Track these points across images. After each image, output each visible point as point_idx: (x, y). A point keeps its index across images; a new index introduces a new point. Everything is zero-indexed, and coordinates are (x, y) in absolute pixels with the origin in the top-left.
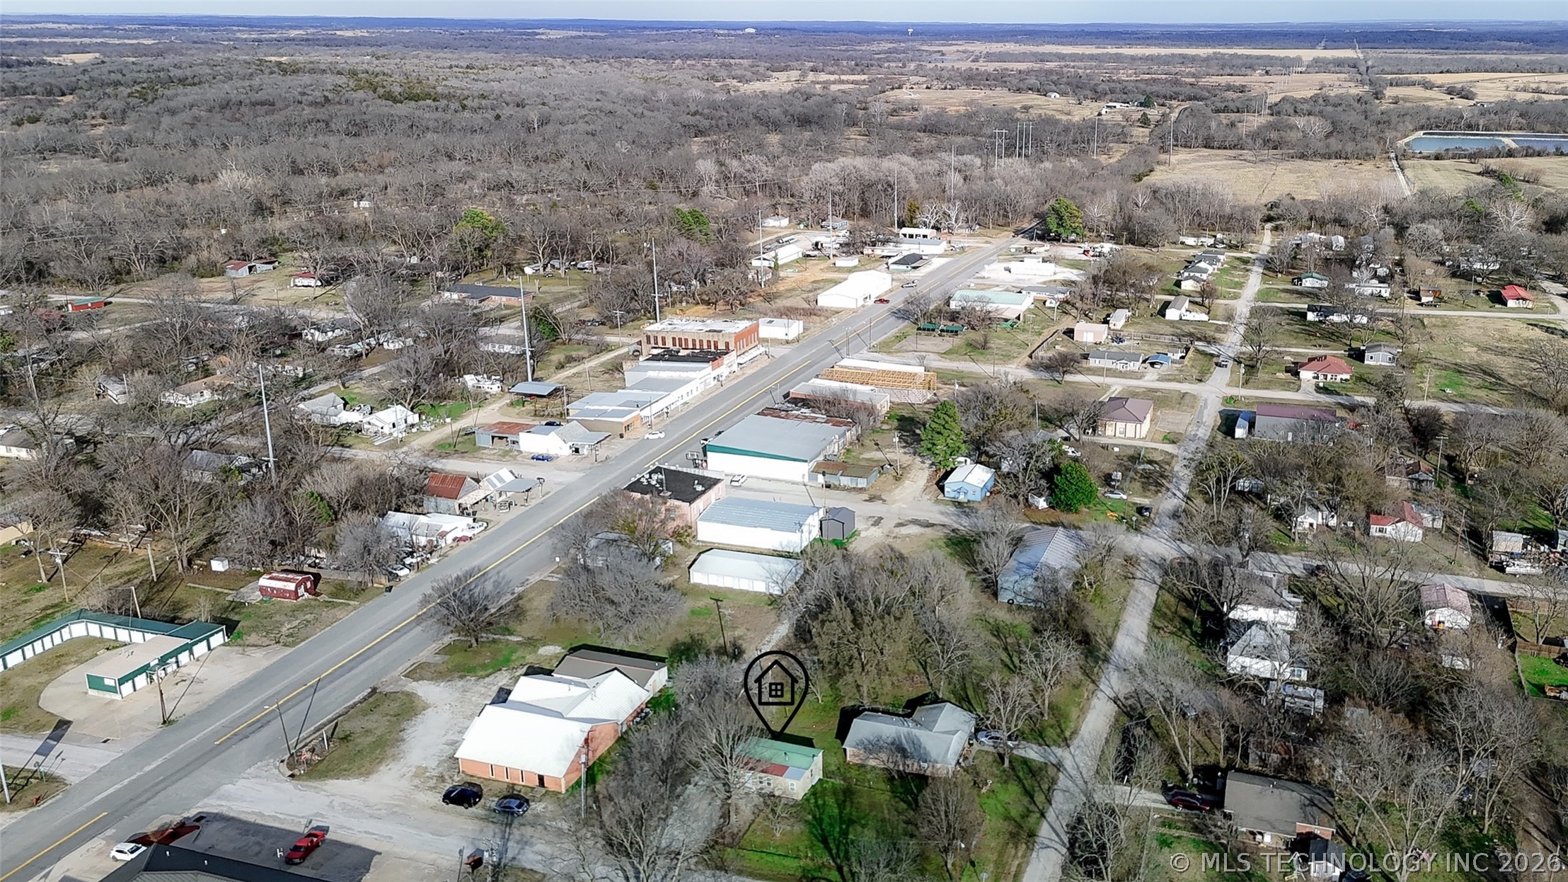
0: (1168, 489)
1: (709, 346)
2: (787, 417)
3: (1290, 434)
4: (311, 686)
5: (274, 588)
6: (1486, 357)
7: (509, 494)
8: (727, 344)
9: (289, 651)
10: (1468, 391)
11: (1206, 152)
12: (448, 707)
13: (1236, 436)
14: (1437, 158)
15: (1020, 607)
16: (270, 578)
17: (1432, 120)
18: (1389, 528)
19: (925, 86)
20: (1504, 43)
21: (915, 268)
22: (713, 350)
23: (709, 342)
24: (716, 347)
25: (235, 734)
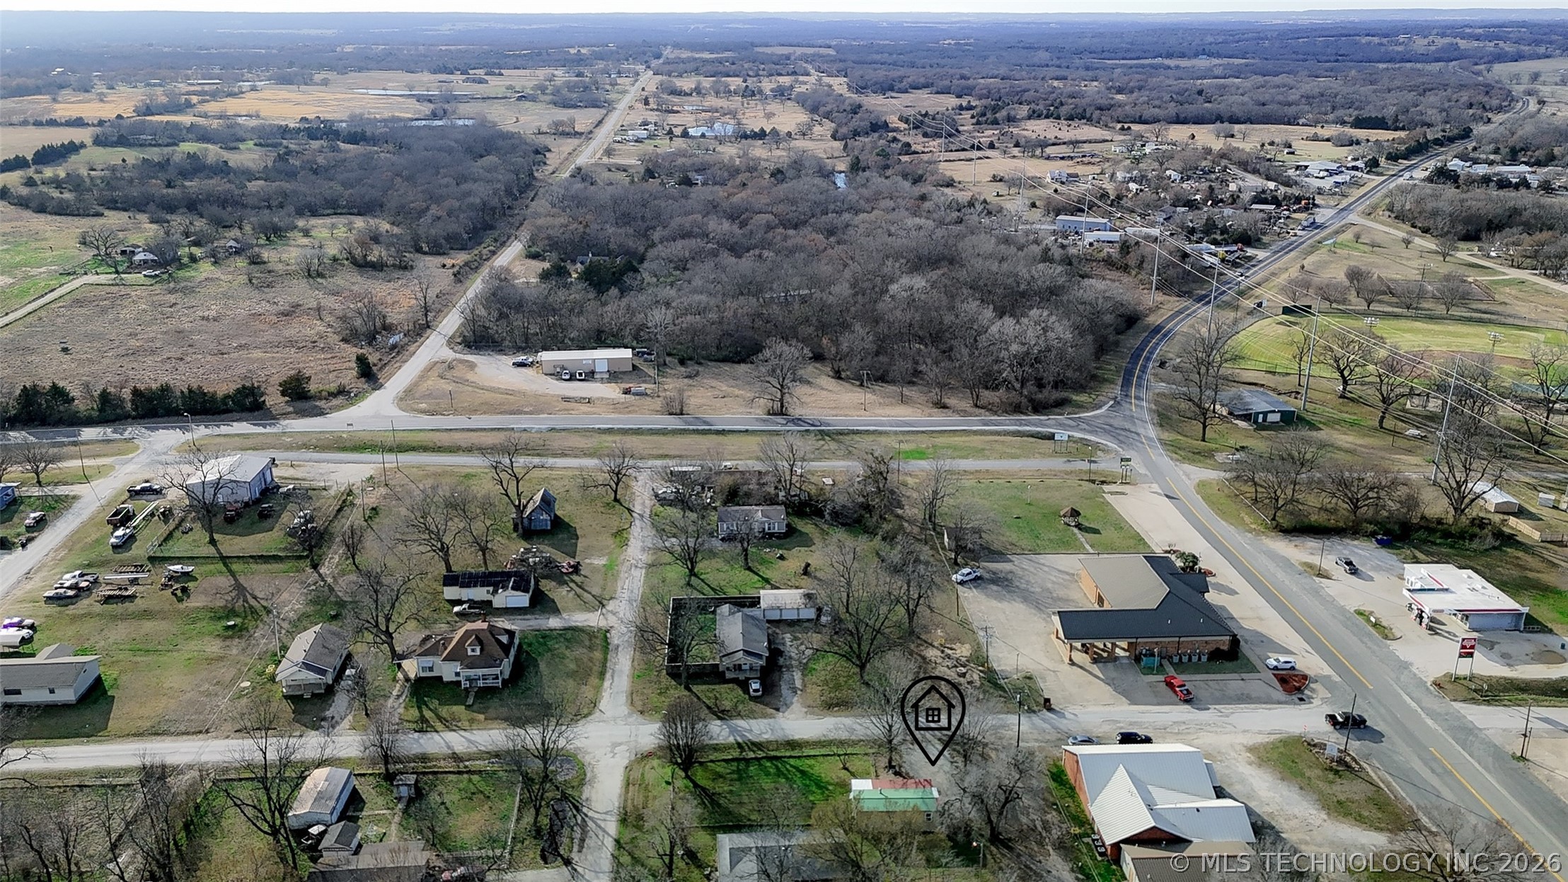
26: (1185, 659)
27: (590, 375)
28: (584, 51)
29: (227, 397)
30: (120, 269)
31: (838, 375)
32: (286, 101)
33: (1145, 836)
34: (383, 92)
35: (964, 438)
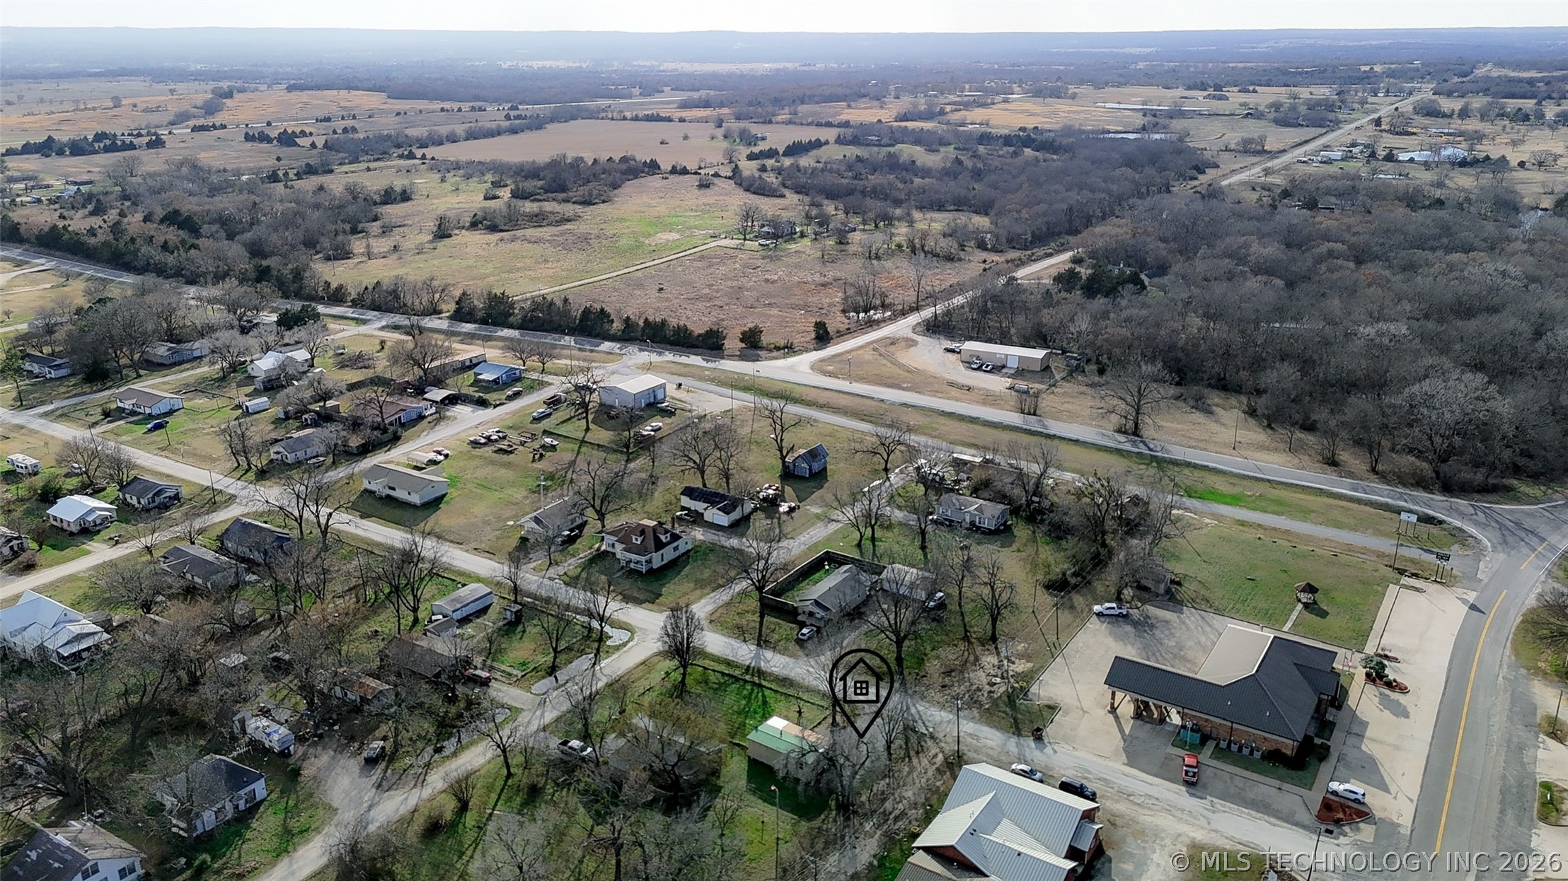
26: (1234, 748)
27: (998, 369)
28: (1378, 68)
29: (700, 335)
30: (748, 237)
31: (1252, 412)
32: (1023, 111)
33: (941, 851)
34: (1117, 106)
35: (1311, 498)
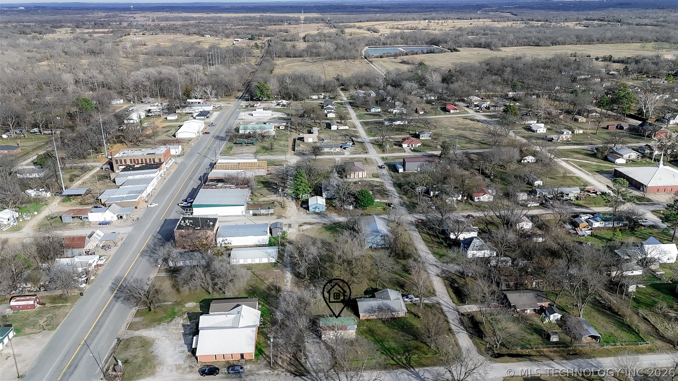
0: (391, 196)
1: (150, 161)
2: (216, 188)
3: (419, 168)
4: (83, 345)
5: (21, 305)
6: (460, 132)
7: (104, 242)
8: (160, 159)
9: (54, 332)
10: (464, 145)
11: (289, 59)
12: (164, 338)
13: (400, 172)
14: (381, 57)
15: (375, 249)
16: (16, 301)
17: (370, 42)
18: (481, 197)
19: (142, 34)
20: (372, 9)
21: (207, 117)
22: (152, 163)
23: (150, 159)
24: (154, 161)
25: (65, 374)
